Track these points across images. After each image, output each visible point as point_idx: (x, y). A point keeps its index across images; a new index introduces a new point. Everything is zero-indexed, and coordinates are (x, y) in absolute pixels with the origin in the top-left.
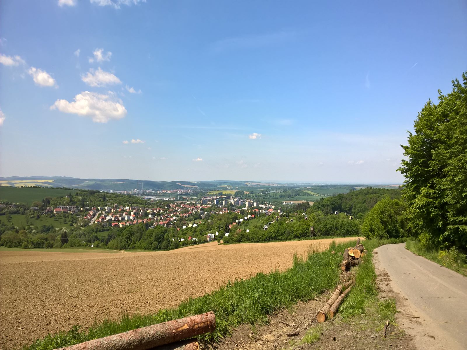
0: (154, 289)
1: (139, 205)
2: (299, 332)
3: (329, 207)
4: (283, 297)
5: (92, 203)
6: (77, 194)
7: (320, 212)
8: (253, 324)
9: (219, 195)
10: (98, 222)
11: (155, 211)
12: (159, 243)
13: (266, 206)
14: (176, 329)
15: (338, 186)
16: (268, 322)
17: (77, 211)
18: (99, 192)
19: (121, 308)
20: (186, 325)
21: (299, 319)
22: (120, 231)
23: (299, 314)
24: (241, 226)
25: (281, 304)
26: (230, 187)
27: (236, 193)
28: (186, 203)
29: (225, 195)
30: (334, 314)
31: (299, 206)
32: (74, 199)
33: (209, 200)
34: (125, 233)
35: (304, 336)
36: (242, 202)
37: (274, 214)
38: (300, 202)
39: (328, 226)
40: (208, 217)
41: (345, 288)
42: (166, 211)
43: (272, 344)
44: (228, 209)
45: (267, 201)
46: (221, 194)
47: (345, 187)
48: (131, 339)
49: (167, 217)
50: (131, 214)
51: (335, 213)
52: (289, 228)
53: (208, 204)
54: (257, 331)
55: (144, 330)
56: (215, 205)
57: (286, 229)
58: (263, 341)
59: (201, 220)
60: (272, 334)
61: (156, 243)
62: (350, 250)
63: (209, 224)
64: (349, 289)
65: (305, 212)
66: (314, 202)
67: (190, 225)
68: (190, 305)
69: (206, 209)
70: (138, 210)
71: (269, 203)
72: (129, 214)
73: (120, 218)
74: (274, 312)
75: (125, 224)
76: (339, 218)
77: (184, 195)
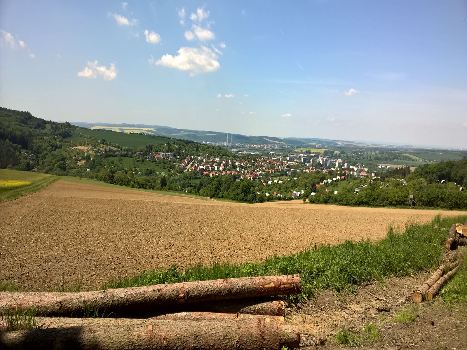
0: (240, 240)
1: (228, 157)
2: (390, 308)
3: (434, 175)
4: (373, 268)
5: (186, 152)
6: (174, 143)
7: (422, 179)
8: (339, 292)
9: (307, 153)
10: (192, 170)
11: (242, 165)
12: (246, 195)
13: (358, 168)
14: (263, 285)
15: (448, 151)
16: (355, 292)
17: (174, 159)
18: (193, 142)
19: (212, 253)
20: (272, 283)
21: (391, 294)
22: (211, 180)
23: (392, 289)
24: (329, 187)
25: (370, 275)
26: (319, 145)
27: (325, 152)
28: (273, 159)
29: (313, 153)
30: (433, 296)
31: (397, 171)
32: (172, 147)
33: (296, 158)
34: (214, 182)
35: (395, 314)
36: (331, 163)
37: (367, 177)
38: (399, 166)
39: (431, 196)
40: (294, 174)
41: (449, 269)
42: (253, 165)
43: (359, 315)
44: (315, 168)
45: (360, 163)
46: (309, 152)
47: (457, 153)
48: (222, 287)
49: (254, 171)
50: (220, 165)
51: (442, 182)
52: (383, 194)
53: (295, 162)
54: (343, 300)
55: (234, 281)
56: (302, 163)
57: (380, 195)
58: (349, 310)
59: (286, 177)
60: (359, 305)
61: (242, 195)
62: (458, 226)
63: (294, 181)
64: (454, 270)
65: (405, 178)
66: (416, 168)
67: (276, 181)
68: (275, 263)
69: (292, 166)
70: (227, 162)
71: (362, 165)
72: (219, 165)
73: (210, 168)
74: (362, 283)
75: (215, 174)
76: (446, 188)
77: (271, 151)
